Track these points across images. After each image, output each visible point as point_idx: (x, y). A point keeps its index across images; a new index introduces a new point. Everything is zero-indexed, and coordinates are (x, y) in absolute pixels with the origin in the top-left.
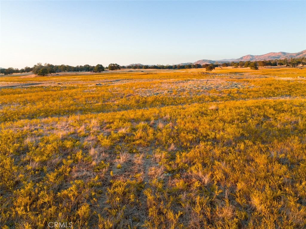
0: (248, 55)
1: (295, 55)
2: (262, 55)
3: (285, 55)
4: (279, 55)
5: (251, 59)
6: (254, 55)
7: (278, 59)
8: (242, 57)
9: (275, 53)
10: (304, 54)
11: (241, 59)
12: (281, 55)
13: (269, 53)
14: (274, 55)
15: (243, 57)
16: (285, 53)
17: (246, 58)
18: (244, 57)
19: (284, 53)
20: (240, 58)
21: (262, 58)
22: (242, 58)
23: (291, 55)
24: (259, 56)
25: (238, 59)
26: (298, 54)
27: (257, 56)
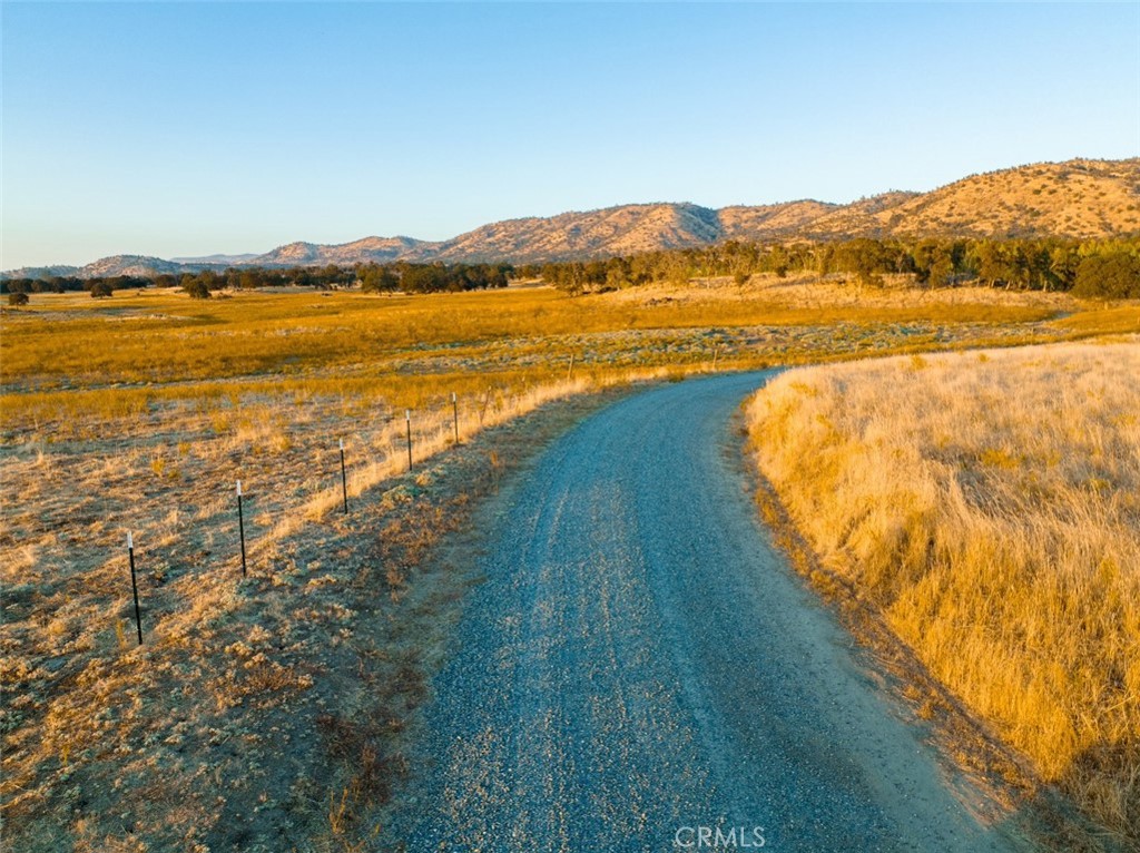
0: (298, 244)
1: (437, 249)
2: (345, 245)
3: (412, 248)
4: (394, 248)
5: (308, 258)
6: (316, 243)
7: (395, 260)
8: (275, 248)
9: (382, 239)
10: (460, 246)
11: (271, 257)
12: (400, 247)
13: (365, 240)
14: (379, 246)
15: (280, 248)
16: (412, 240)
17: (289, 253)
18: (285, 248)
19: (410, 242)
20: (270, 254)
21: (343, 256)
22: (276, 253)
23: (428, 249)
24: (333, 247)
25: (264, 256)
26: (446, 246)
27: (328, 246)
